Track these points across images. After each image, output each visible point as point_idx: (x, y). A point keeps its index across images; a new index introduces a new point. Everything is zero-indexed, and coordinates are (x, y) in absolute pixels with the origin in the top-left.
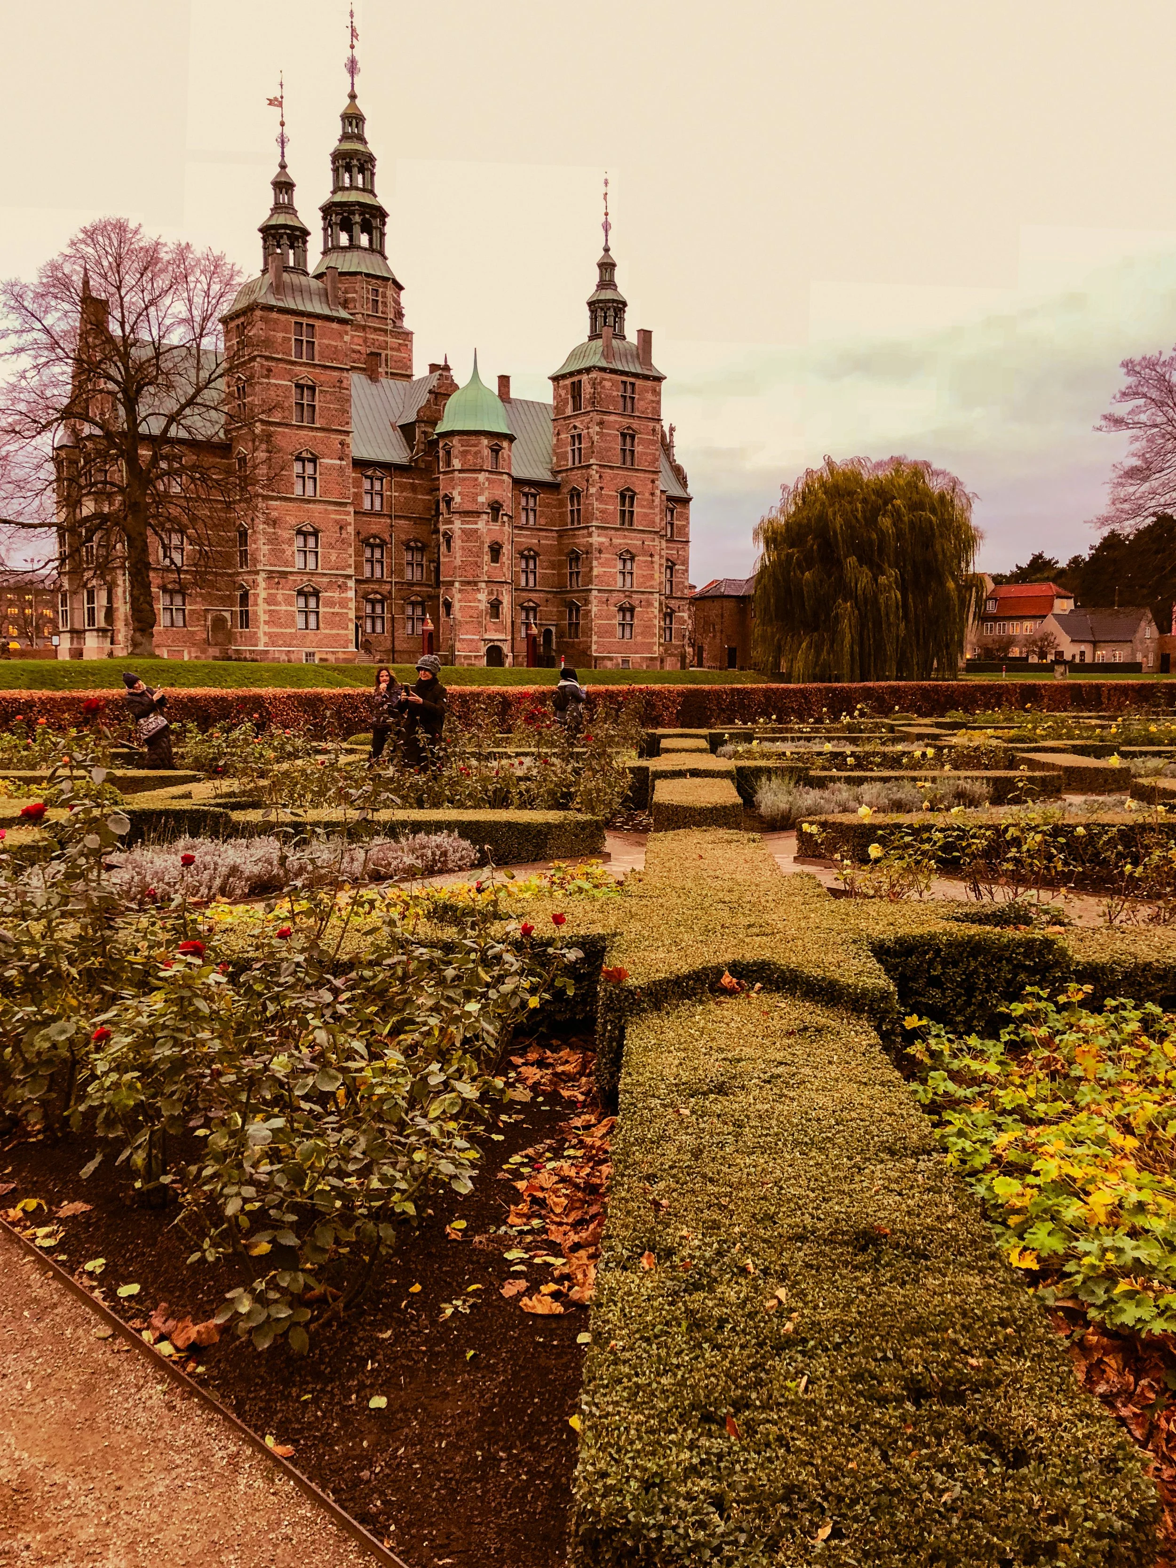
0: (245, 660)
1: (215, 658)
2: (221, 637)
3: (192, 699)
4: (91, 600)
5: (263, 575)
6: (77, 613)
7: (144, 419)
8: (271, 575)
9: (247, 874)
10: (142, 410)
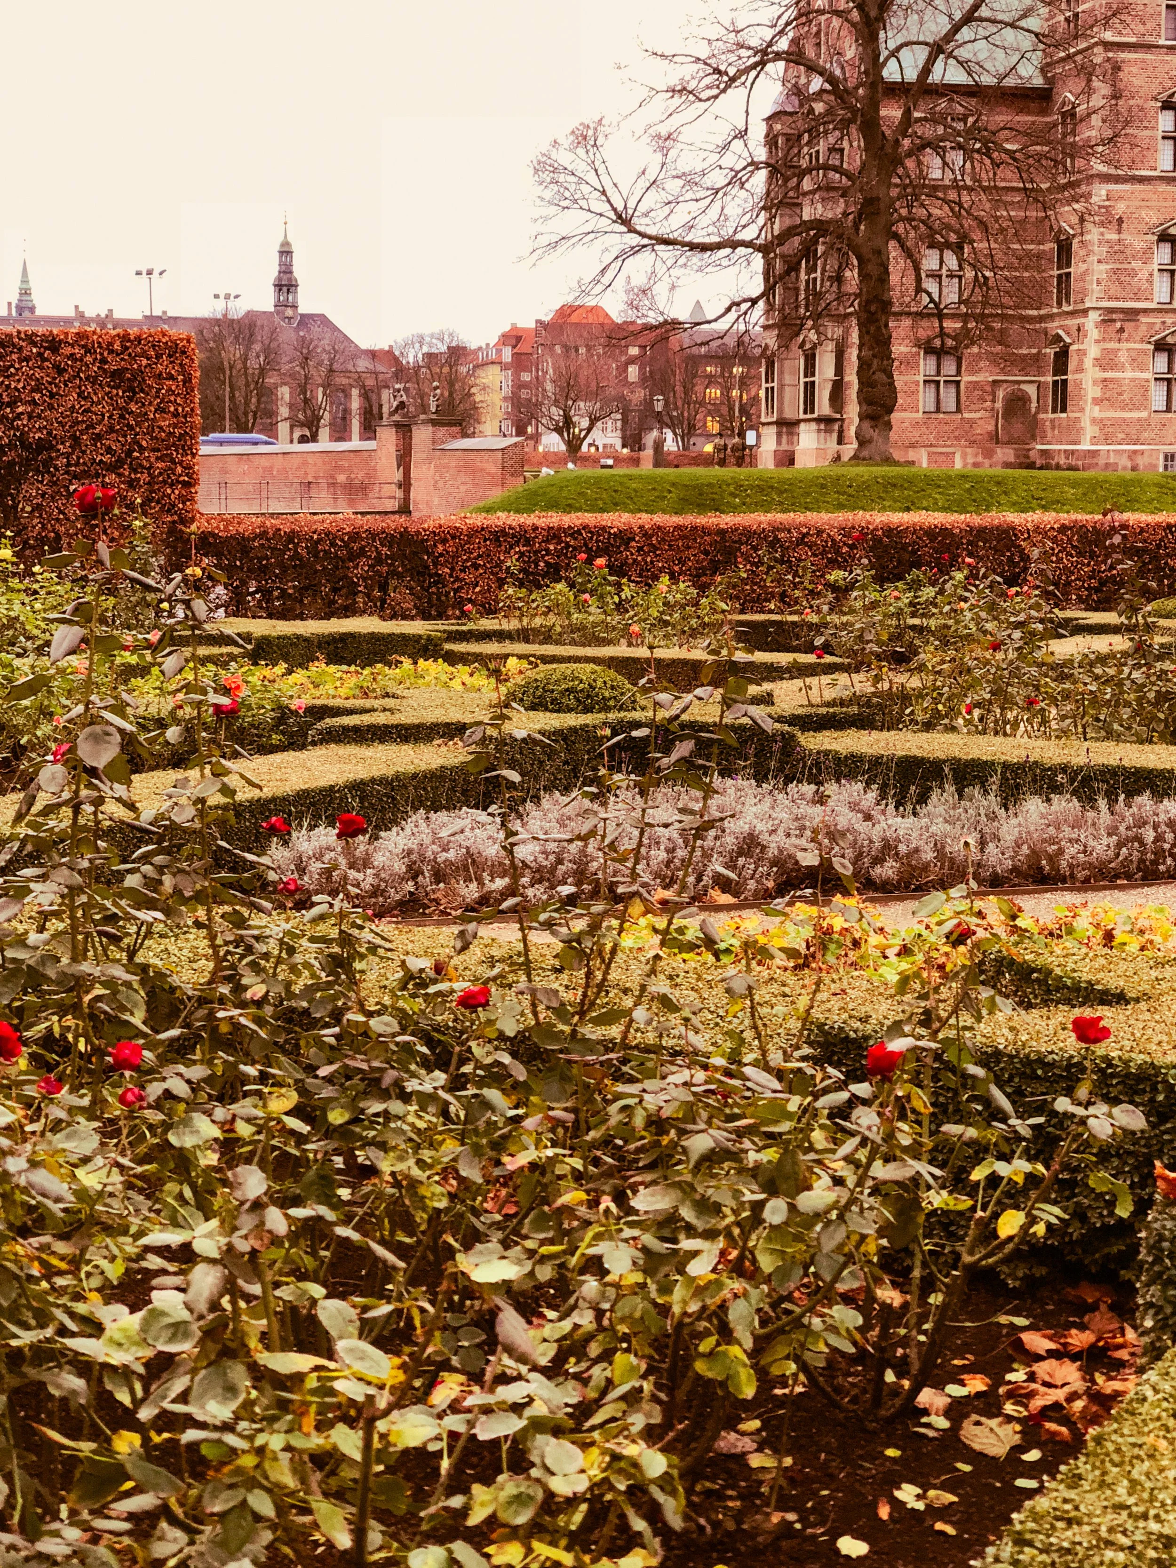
0: (1058, 467)
1: (1007, 465)
2: (1018, 428)
3: (890, 531)
4: (810, 369)
5: (1094, 316)
6: (788, 392)
7: (894, 53)
8: (1109, 317)
9: (772, 852)
10: (889, 39)
